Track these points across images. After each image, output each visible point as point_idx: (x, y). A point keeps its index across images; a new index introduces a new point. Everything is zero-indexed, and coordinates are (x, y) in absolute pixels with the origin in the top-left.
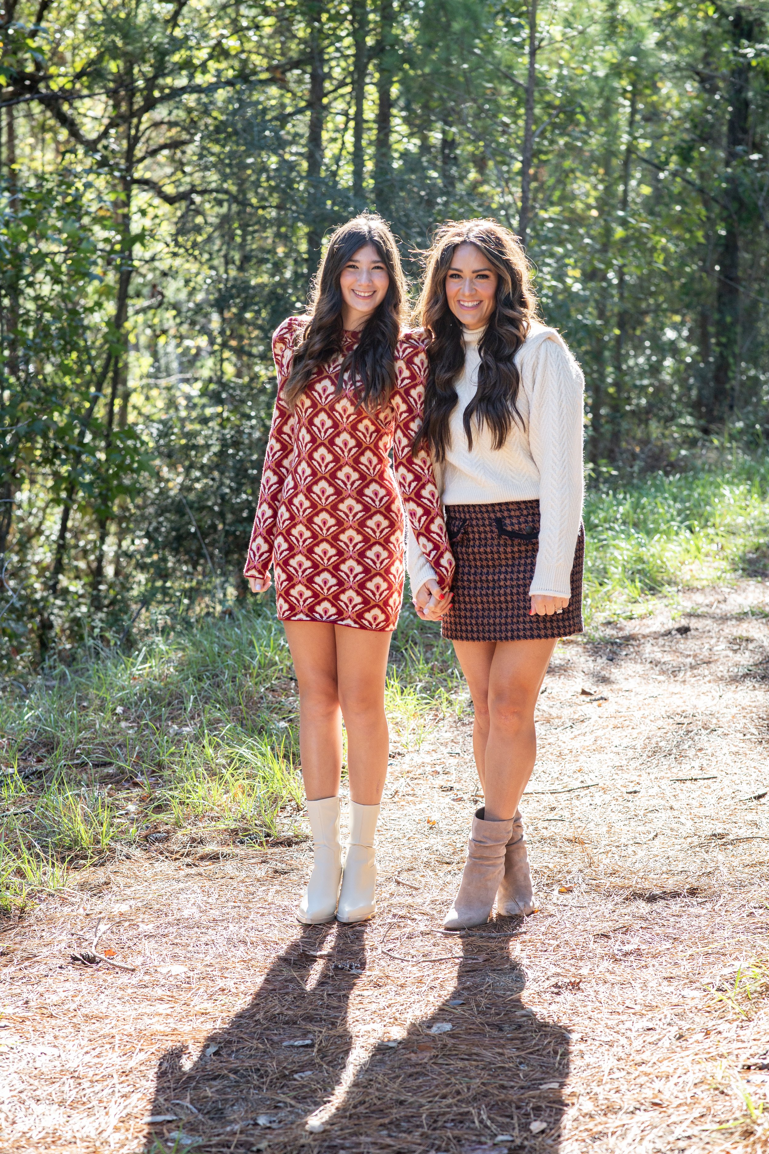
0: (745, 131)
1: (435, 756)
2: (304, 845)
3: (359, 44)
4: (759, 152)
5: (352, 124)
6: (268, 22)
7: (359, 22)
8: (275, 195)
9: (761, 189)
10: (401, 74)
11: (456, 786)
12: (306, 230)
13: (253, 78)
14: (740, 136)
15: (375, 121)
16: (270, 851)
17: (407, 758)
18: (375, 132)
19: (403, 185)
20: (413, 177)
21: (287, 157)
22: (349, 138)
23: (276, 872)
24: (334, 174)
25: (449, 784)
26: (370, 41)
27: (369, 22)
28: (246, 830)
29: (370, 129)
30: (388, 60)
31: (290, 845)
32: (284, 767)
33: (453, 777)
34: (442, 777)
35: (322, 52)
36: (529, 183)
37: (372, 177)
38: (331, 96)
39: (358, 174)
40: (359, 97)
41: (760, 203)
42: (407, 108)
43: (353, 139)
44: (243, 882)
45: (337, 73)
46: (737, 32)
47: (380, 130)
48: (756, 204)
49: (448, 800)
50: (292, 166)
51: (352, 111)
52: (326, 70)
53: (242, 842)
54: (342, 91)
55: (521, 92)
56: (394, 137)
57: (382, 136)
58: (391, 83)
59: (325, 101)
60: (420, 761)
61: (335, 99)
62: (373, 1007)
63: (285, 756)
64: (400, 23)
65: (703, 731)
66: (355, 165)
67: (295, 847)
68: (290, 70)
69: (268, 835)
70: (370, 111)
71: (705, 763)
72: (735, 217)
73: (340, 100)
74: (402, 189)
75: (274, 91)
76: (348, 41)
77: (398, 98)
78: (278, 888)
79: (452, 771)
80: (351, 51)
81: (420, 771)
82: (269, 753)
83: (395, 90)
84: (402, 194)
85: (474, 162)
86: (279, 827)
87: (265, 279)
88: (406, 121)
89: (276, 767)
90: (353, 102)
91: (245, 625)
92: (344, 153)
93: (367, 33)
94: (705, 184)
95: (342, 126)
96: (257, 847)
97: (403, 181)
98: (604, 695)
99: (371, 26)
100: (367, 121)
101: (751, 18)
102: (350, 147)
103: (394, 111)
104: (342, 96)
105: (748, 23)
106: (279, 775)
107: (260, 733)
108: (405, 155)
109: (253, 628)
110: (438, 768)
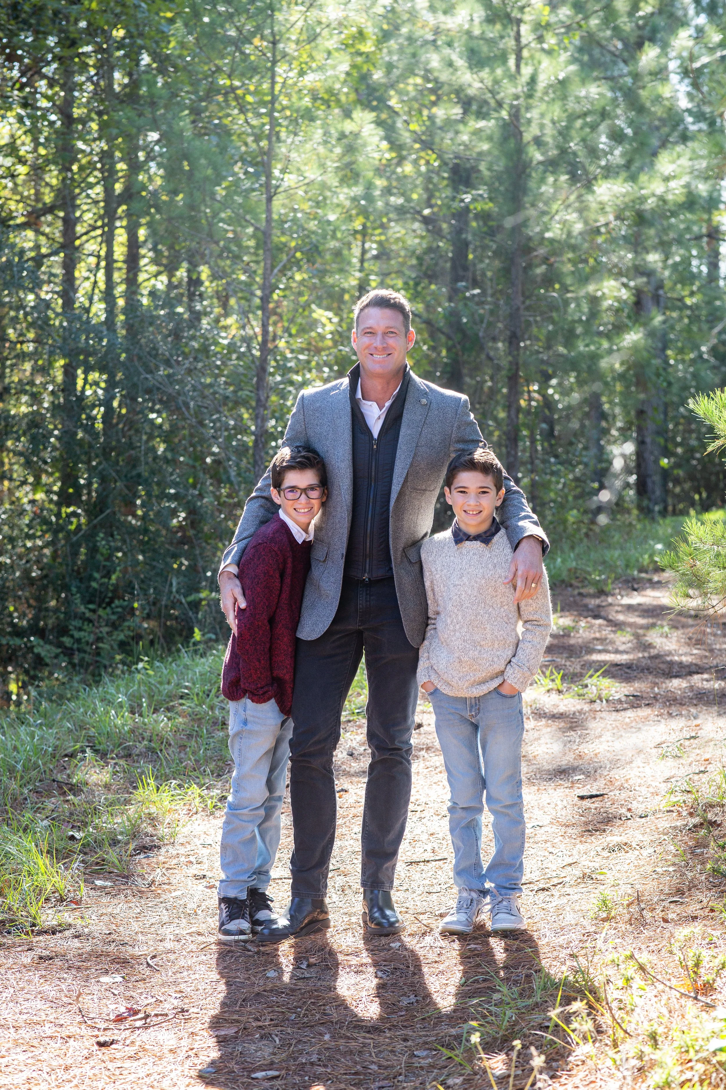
0: (465, 268)
1: (189, 847)
2: (67, 933)
3: (108, 190)
4: (480, 288)
5: (103, 264)
6: (22, 170)
7: (108, 171)
8: (32, 330)
9: (482, 322)
10: (148, 218)
11: (209, 874)
12: (62, 362)
13: (11, 223)
14: (461, 273)
15: (124, 262)
16: (35, 940)
17: (163, 850)
18: (124, 271)
19: (152, 320)
20: (162, 312)
21: (43, 296)
22: (101, 276)
23: (41, 958)
24: (88, 311)
25: (202, 873)
26: (118, 187)
27: (117, 172)
28: (12, 921)
29: (120, 269)
30: (136, 205)
31: (54, 933)
32: (47, 862)
33: (205, 866)
34: (195, 866)
35: (74, 198)
36: (268, 318)
37: (124, 314)
38: (84, 238)
39: (111, 310)
40: (109, 239)
41: (481, 334)
42: (154, 249)
43: (104, 278)
44: (9, 968)
45: (88, 217)
46: (456, 178)
47: (129, 270)
48: (477, 335)
49: (201, 887)
50: (47, 305)
51: (103, 253)
52: (78, 214)
53: (9, 933)
54: (93, 234)
55: (260, 234)
56: (142, 277)
57: (131, 276)
58: (140, 225)
59: (77, 243)
60: (175, 853)
61: (87, 241)
62: (132, 1077)
63: (48, 852)
64: (147, 171)
65: (436, 818)
66: (106, 303)
67: (58, 935)
68: (44, 215)
69: (34, 925)
70: (120, 252)
71: (436, 846)
72: (459, 347)
73: (92, 241)
74: (151, 324)
75: (30, 234)
76: (99, 189)
77: (145, 241)
78: (44, 973)
79: (205, 860)
80: (101, 197)
81: (175, 861)
82: (34, 849)
83: (142, 233)
84: (151, 329)
85: (218, 298)
86: (43, 918)
87: (24, 409)
88: (155, 261)
89: (41, 862)
90: (104, 245)
91: (9, 732)
92: (97, 291)
93: (117, 181)
94: (431, 316)
95: (93, 266)
96: (24, 936)
97: (152, 316)
98: (345, 787)
99: (120, 174)
100: (116, 261)
101: (468, 166)
102: (102, 285)
103: (143, 251)
104: (94, 238)
105: (466, 170)
106: (43, 869)
107: (25, 830)
108: (153, 294)
109: (17, 734)
110: (192, 859)
